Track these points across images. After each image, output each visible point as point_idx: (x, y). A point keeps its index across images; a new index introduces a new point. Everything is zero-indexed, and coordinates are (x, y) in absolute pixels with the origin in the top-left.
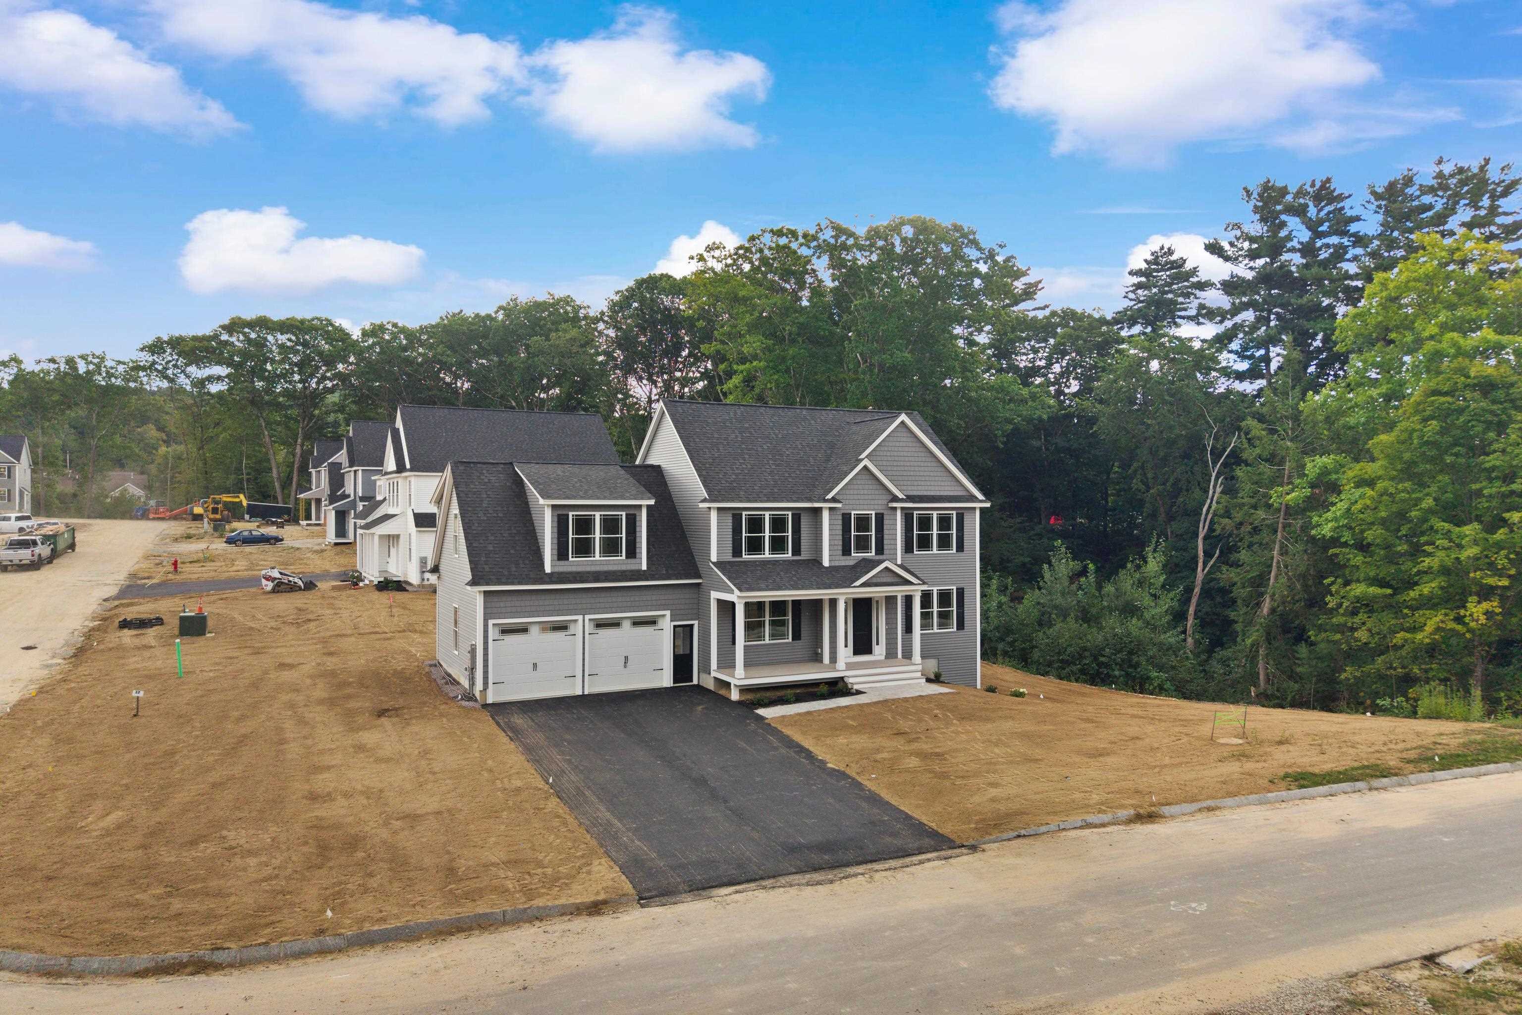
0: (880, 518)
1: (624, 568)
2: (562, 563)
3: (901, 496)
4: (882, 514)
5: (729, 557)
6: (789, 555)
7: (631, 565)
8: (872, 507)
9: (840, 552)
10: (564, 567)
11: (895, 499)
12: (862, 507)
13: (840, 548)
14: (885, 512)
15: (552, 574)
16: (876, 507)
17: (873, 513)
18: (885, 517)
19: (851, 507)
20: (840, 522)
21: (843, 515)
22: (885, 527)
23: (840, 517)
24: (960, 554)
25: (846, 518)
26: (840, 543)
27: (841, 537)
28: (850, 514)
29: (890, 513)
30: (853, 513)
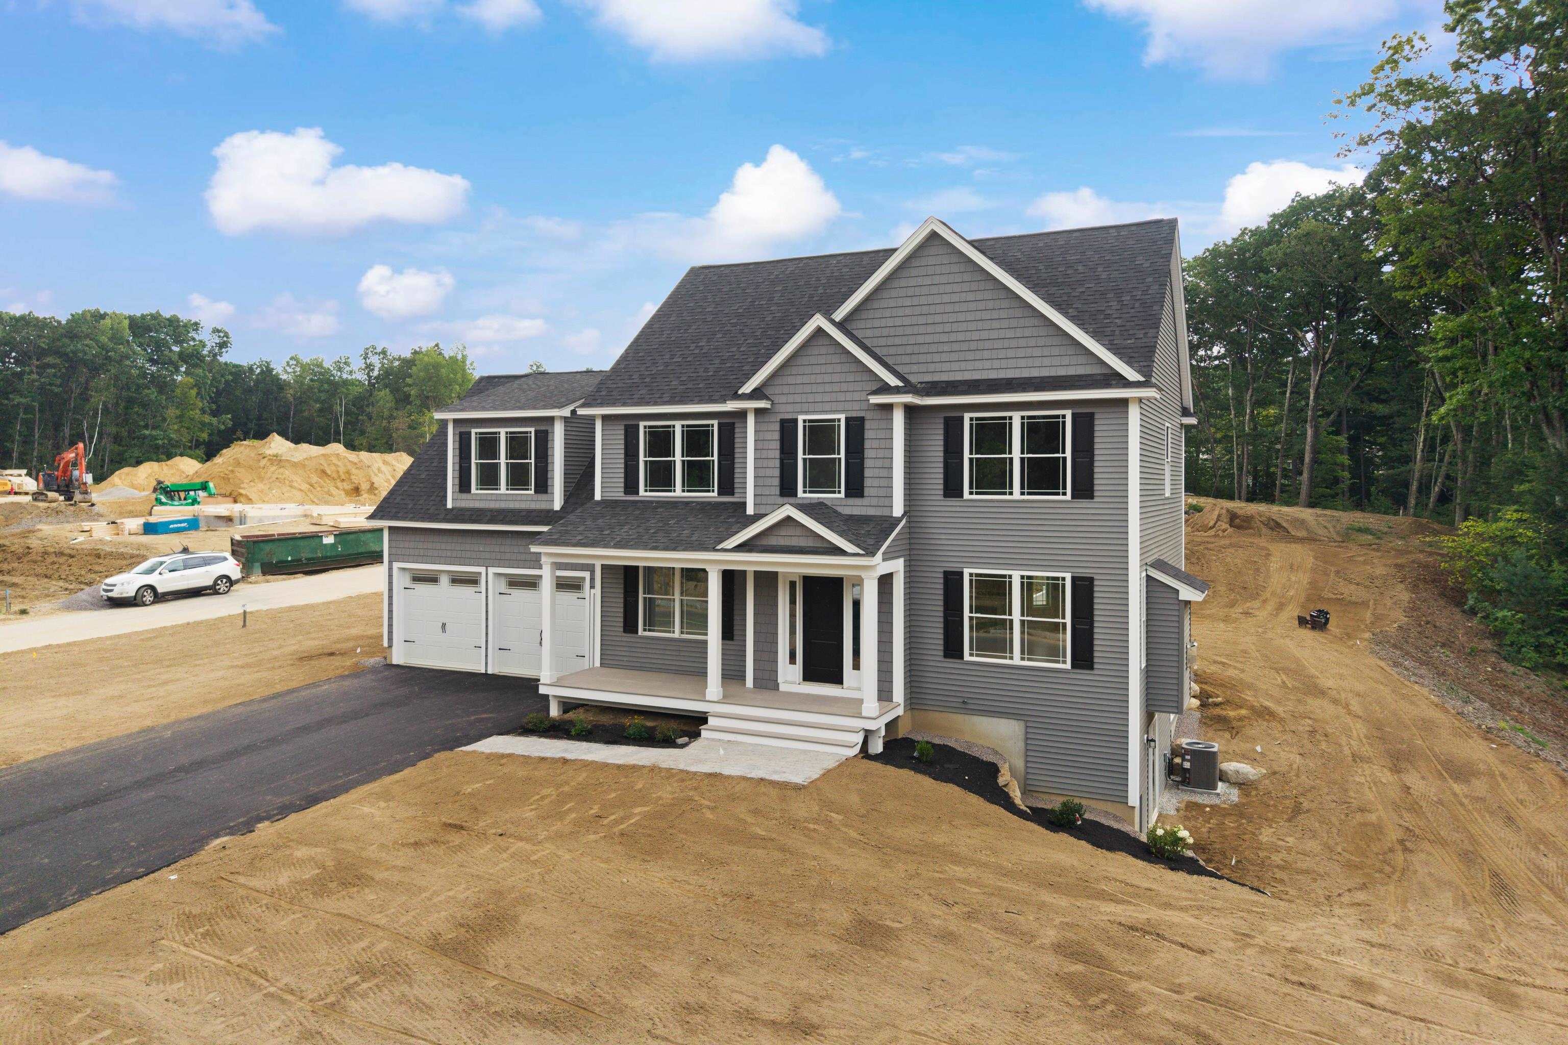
0: (856, 427)
1: (533, 506)
2: (464, 496)
3: (893, 381)
4: (862, 420)
5: (619, 493)
6: (713, 495)
7: (541, 504)
8: (841, 406)
9: (777, 491)
10: (466, 502)
11: (885, 389)
12: (819, 407)
13: (777, 482)
14: (868, 415)
15: (453, 509)
16: (848, 406)
17: (842, 417)
18: (867, 425)
19: (798, 407)
20: (777, 436)
21: (783, 422)
22: (867, 444)
23: (777, 427)
24: (1084, 503)
25: (788, 428)
26: (777, 473)
27: (777, 463)
28: (795, 421)
29: (878, 414)
30: (801, 418)
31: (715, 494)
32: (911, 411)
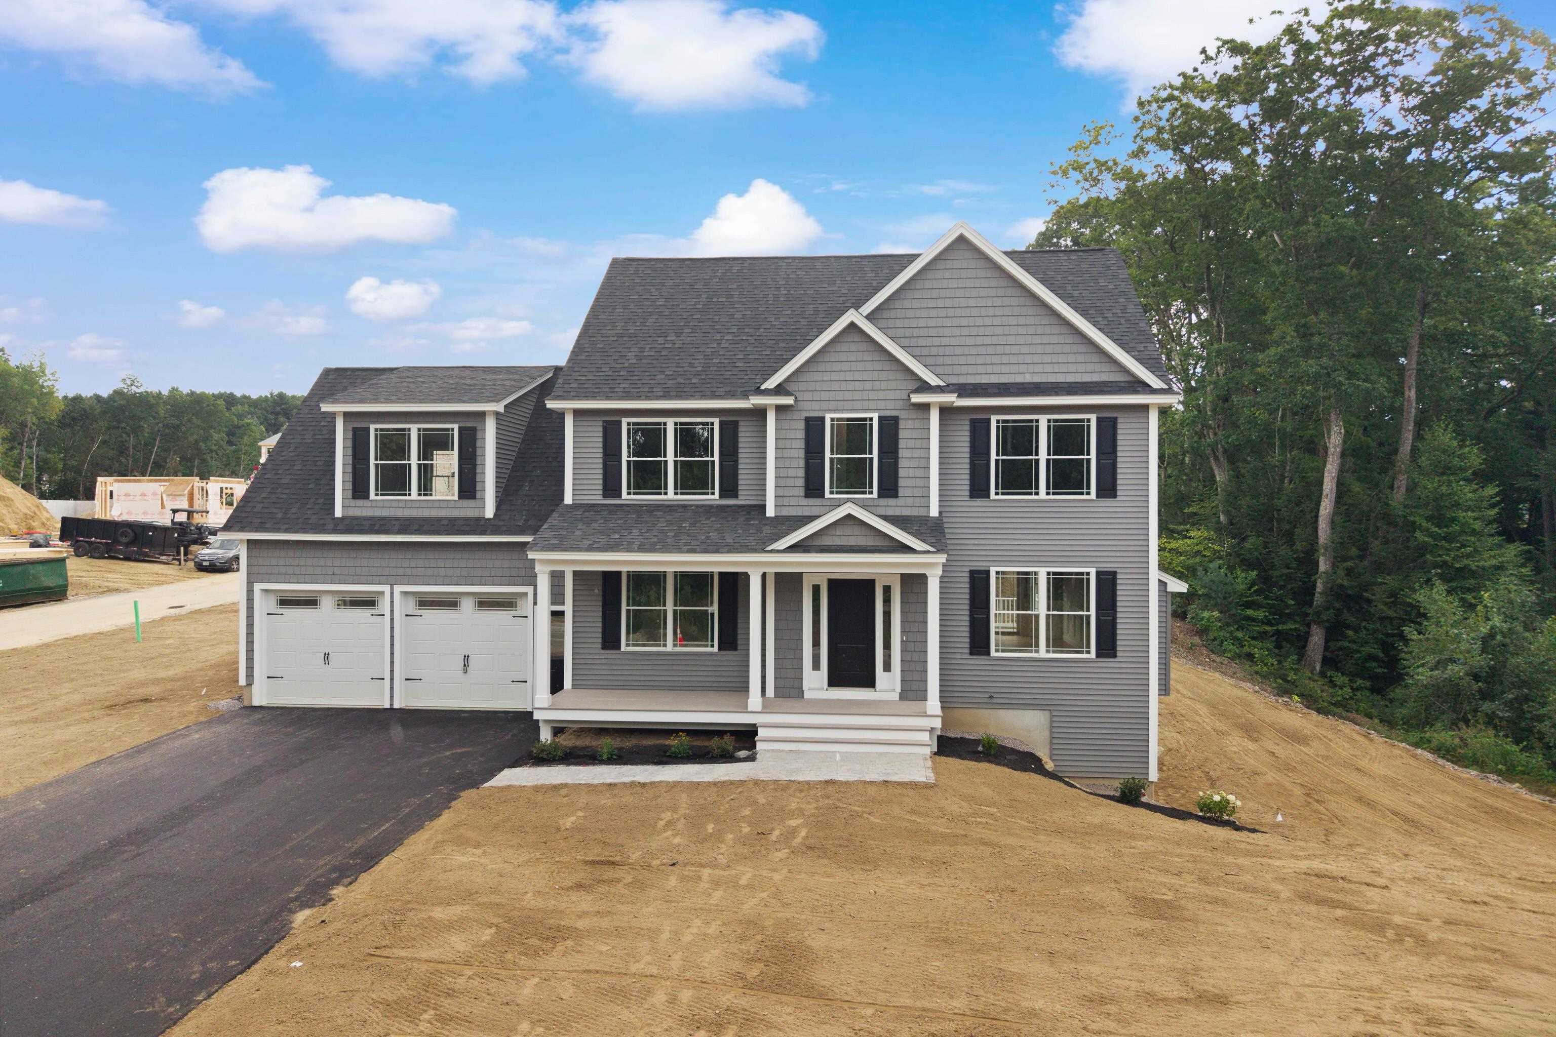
0: (890, 426)
1: (456, 513)
2: (359, 502)
3: (933, 381)
4: (896, 419)
5: (595, 496)
6: (713, 498)
7: (467, 510)
8: (872, 405)
9: (802, 492)
10: (361, 509)
11: (924, 387)
12: (849, 405)
13: (801, 482)
14: (902, 415)
15: (343, 519)
16: (882, 405)
17: (875, 416)
18: (902, 424)
19: (824, 405)
20: (801, 434)
21: (808, 420)
22: (902, 444)
23: (802, 425)
24: (1108, 502)
25: (814, 427)
26: (801, 473)
27: (802, 463)
28: (823, 419)
29: (913, 414)
30: (828, 417)
31: (717, 496)
32: (946, 411)
